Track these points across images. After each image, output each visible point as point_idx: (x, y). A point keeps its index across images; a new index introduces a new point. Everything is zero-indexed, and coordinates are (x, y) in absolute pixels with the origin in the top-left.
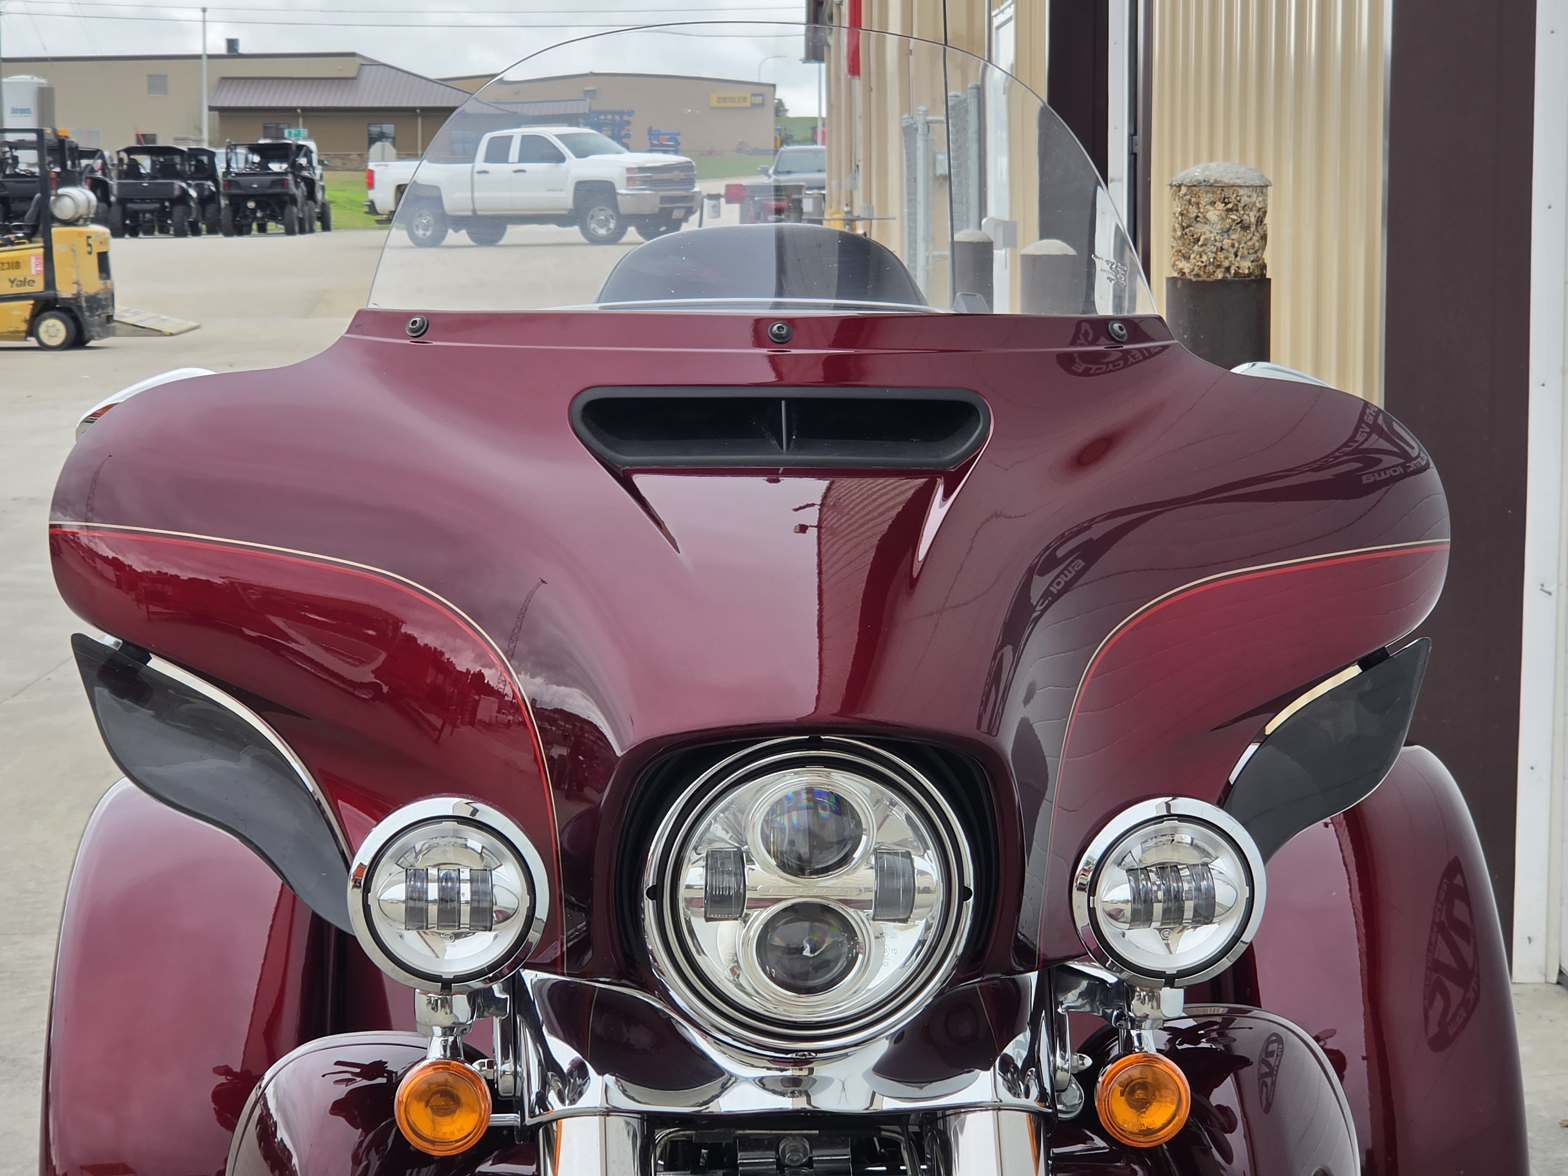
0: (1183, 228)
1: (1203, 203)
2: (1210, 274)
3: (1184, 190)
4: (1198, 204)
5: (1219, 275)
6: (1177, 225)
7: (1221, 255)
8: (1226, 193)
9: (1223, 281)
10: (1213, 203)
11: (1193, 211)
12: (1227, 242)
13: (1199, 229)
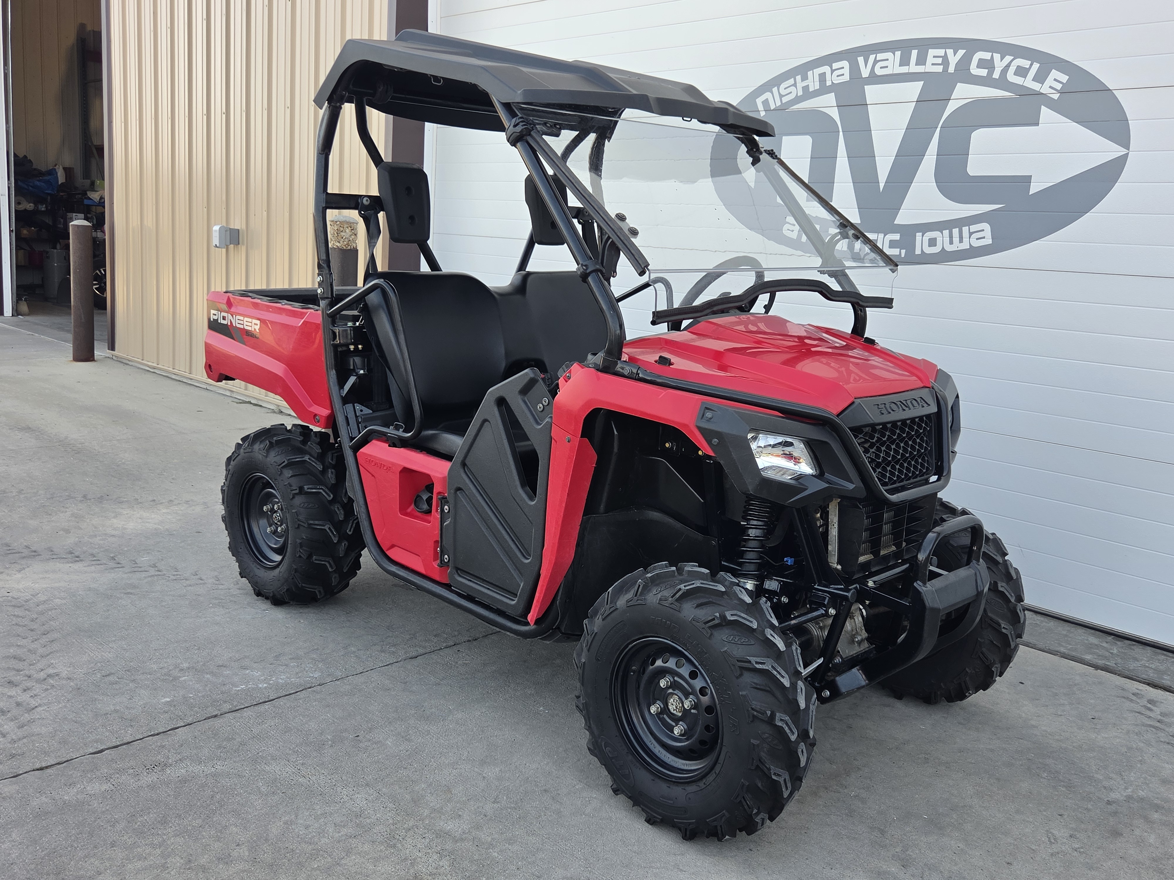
0: (337, 234)
1: (345, 227)
2: (347, 247)
3: (338, 223)
4: (343, 227)
5: (349, 248)
6: (335, 233)
7: (349, 242)
8: (352, 224)
9: (350, 249)
10: (348, 227)
11: (342, 229)
12: (351, 239)
13: (343, 234)
